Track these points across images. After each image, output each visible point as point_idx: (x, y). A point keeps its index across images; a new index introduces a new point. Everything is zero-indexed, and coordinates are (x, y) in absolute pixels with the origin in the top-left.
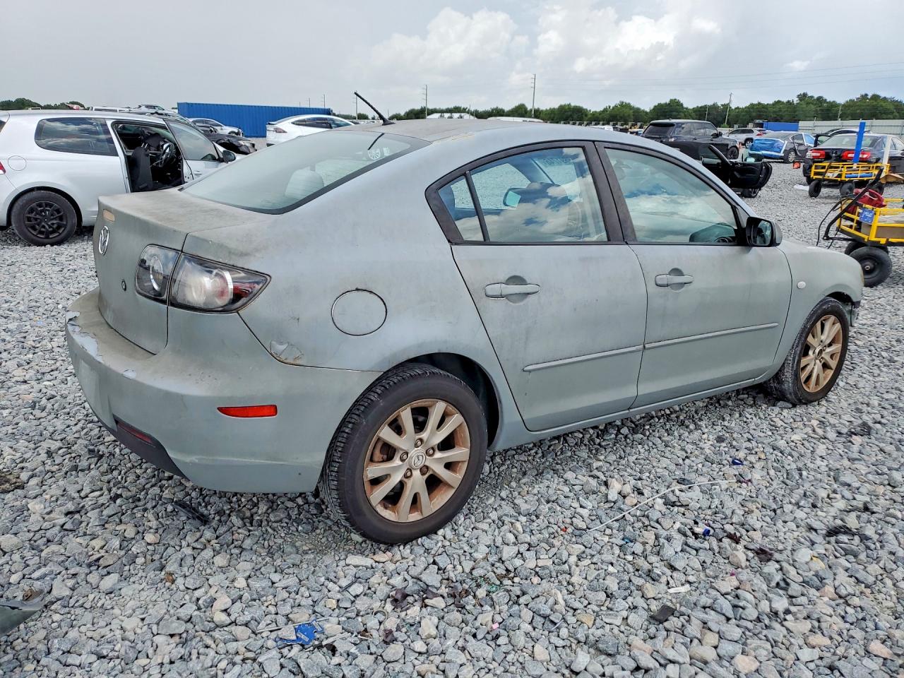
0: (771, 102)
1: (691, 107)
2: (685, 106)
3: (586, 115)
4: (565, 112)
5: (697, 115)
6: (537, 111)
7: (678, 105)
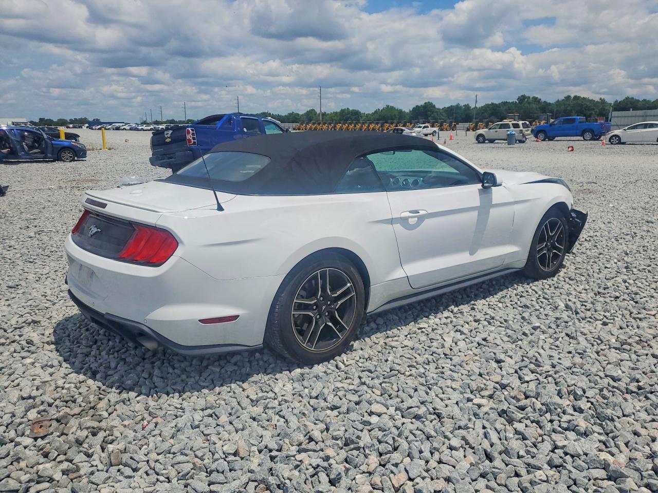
0: (500, 102)
3: (362, 117)
4: (346, 114)
6: (324, 114)
7: (431, 106)
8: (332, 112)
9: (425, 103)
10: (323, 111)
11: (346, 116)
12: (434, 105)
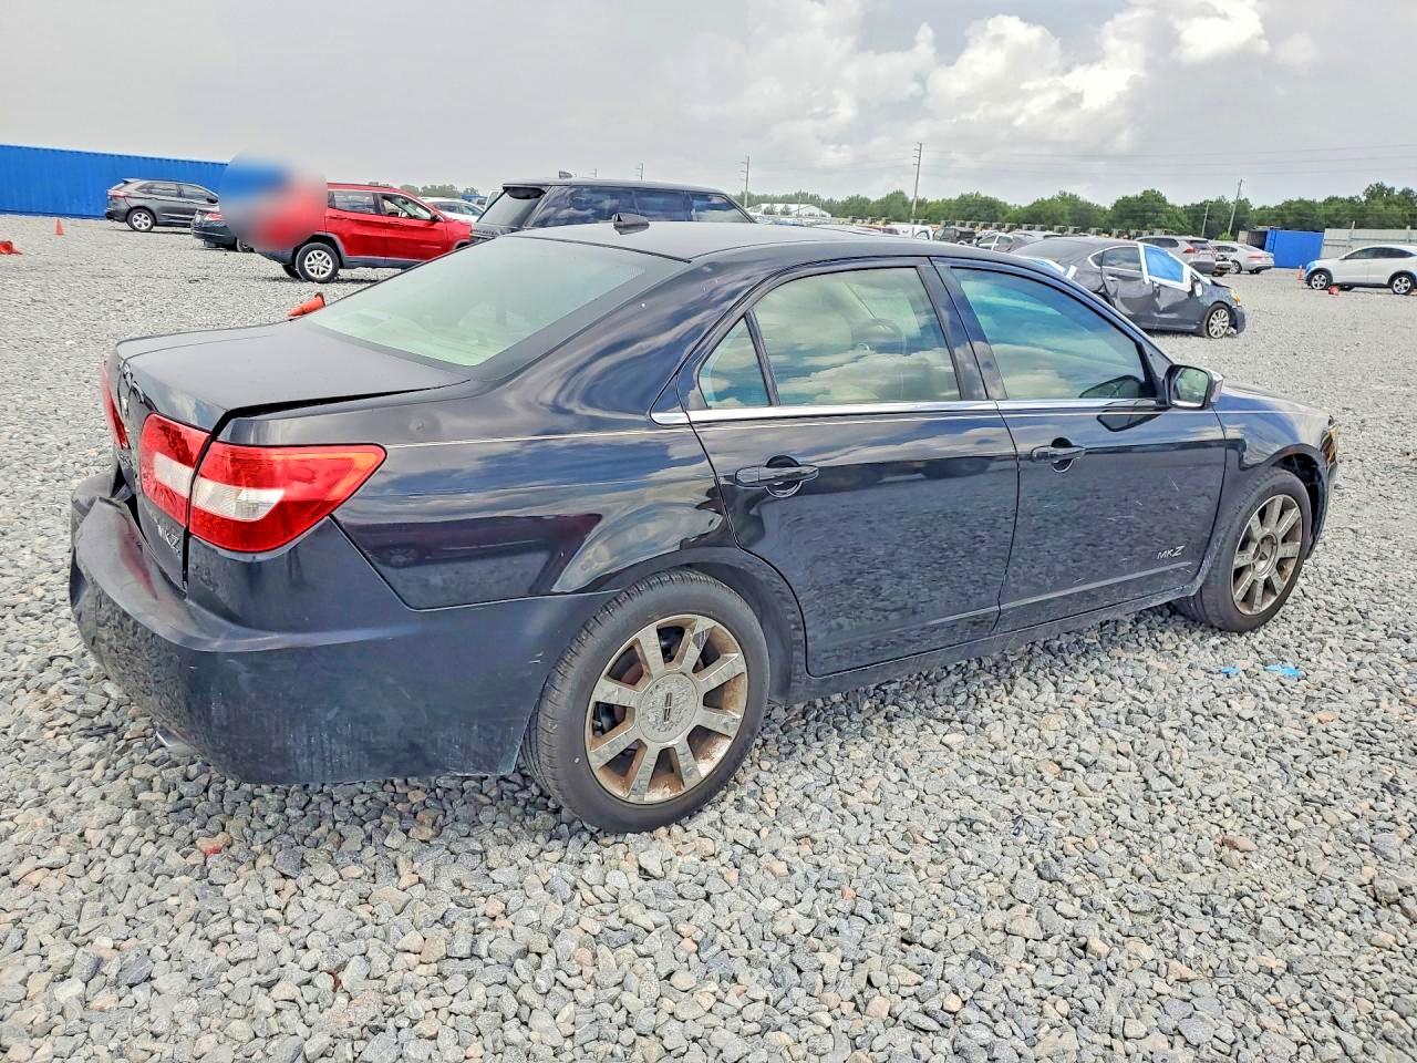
0: (1320, 199)
1: (1180, 204)
2: (1170, 201)
3: (1004, 213)
4: (969, 206)
5: (1189, 218)
6: (921, 203)
7: (1158, 200)
8: (941, 200)
9: (1145, 192)
10: (921, 198)
11: (968, 209)
12: (1165, 198)
